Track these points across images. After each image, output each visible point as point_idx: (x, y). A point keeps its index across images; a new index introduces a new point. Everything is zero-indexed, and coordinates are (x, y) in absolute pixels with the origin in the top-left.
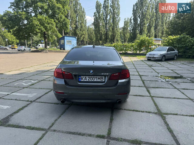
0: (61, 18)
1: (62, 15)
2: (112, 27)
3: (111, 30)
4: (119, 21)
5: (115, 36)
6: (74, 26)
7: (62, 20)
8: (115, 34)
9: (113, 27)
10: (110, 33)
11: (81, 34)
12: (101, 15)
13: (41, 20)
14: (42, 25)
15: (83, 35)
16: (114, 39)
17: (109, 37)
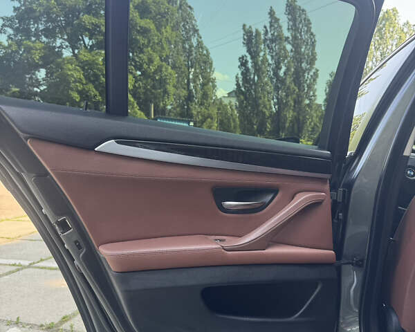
0: (151, 61)
1: (155, 55)
2: (294, 96)
3: (293, 104)
4: (314, 80)
5: (304, 123)
6: (184, 93)
7: (152, 69)
8: (304, 117)
9: (299, 96)
10: (290, 115)
11: (202, 116)
12: (260, 63)
13: (90, 64)
14: (91, 81)
15: (208, 118)
16: (300, 130)
17: (287, 125)
